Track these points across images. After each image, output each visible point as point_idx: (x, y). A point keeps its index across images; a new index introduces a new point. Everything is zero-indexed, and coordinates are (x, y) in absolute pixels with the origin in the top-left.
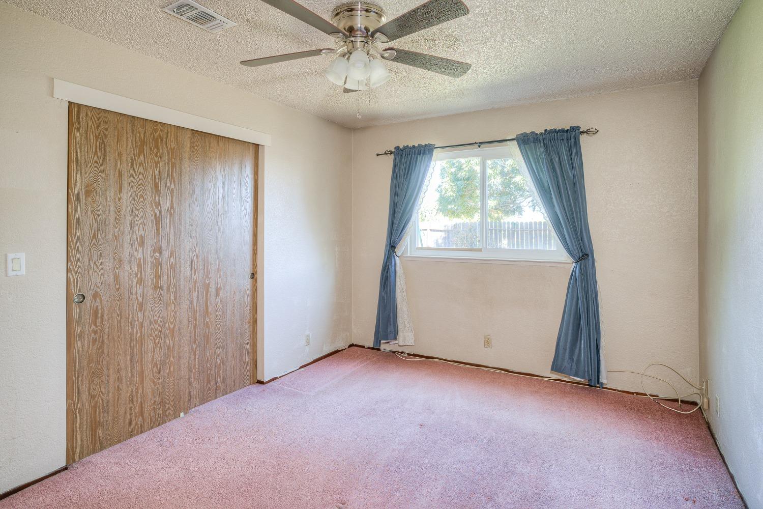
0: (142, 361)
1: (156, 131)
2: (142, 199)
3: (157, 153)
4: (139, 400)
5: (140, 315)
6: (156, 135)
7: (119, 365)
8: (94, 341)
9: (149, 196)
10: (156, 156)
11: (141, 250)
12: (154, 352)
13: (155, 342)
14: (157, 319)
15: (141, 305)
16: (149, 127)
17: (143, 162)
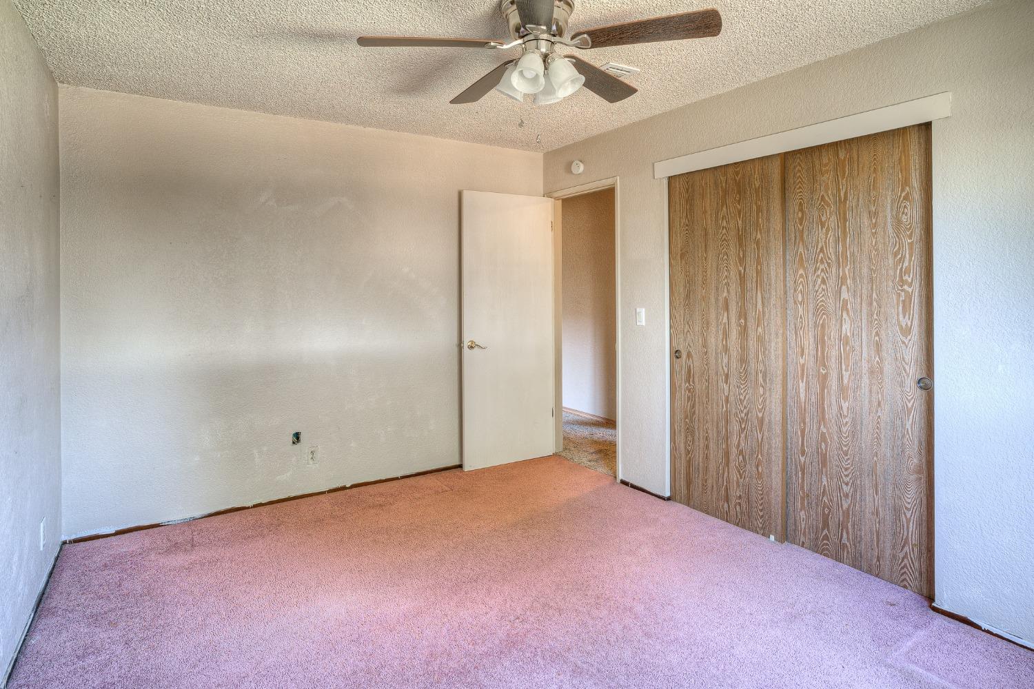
0: (727, 439)
1: (737, 173)
2: (726, 257)
3: (739, 201)
4: (725, 483)
5: (726, 387)
6: (738, 179)
7: (707, 433)
8: (689, 398)
9: (733, 251)
10: (739, 204)
11: (726, 314)
12: (740, 437)
13: (741, 426)
14: (743, 398)
15: (727, 376)
16: (731, 171)
17: (726, 215)
